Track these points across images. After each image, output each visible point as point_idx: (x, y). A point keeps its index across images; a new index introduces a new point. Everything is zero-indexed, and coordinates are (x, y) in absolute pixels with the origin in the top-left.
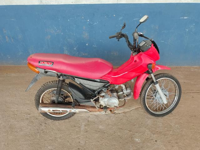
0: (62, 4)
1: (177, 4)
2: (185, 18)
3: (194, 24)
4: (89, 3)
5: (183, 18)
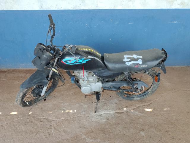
2: (175, 22)
5: (173, 22)
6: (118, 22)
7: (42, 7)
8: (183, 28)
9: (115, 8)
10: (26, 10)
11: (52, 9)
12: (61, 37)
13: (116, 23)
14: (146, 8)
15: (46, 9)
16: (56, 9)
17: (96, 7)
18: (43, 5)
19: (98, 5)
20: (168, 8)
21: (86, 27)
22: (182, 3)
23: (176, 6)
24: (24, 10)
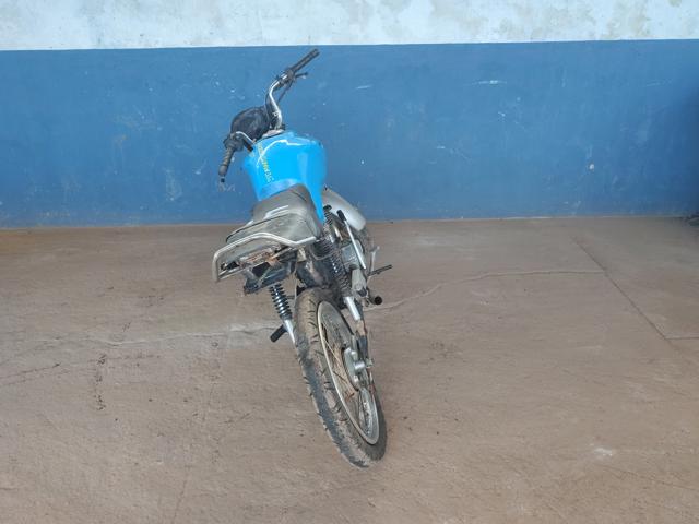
0: (159, 46)
1: (466, 45)
2: (492, 82)
3: (519, 99)
4: (232, 45)
5: (485, 82)
6: (324, 84)
9: (313, 44)
10: (53, 49)
11: (129, 47)
12: (160, 129)
16: (142, 47)
17: (258, 39)
18: (102, 35)
19: (261, 32)
21: (232, 97)
22: (505, 27)
24: (48, 49)
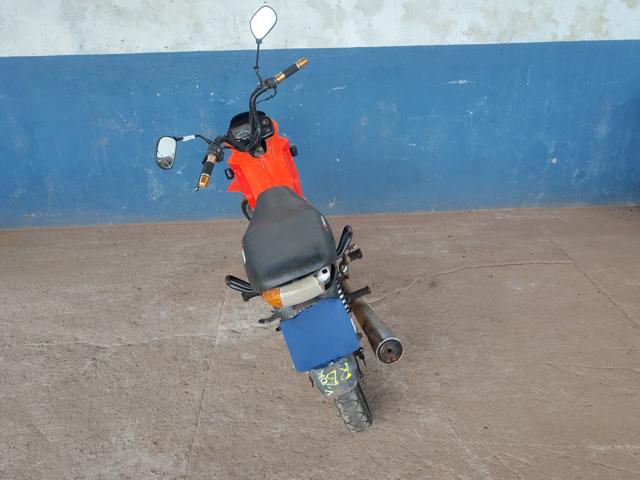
0: (140, 51)
1: (437, 47)
2: (461, 82)
4: (210, 49)
5: (454, 82)
6: (301, 85)
7: (81, 46)
8: (486, 98)
9: (289, 48)
10: (36, 55)
11: (110, 52)
12: (141, 131)
13: (296, 88)
14: (375, 45)
15: (92, 53)
16: (123, 52)
17: (236, 43)
18: (84, 41)
20: (437, 42)
21: (212, 100)
22: (473, 30)
23: (457, 38)
